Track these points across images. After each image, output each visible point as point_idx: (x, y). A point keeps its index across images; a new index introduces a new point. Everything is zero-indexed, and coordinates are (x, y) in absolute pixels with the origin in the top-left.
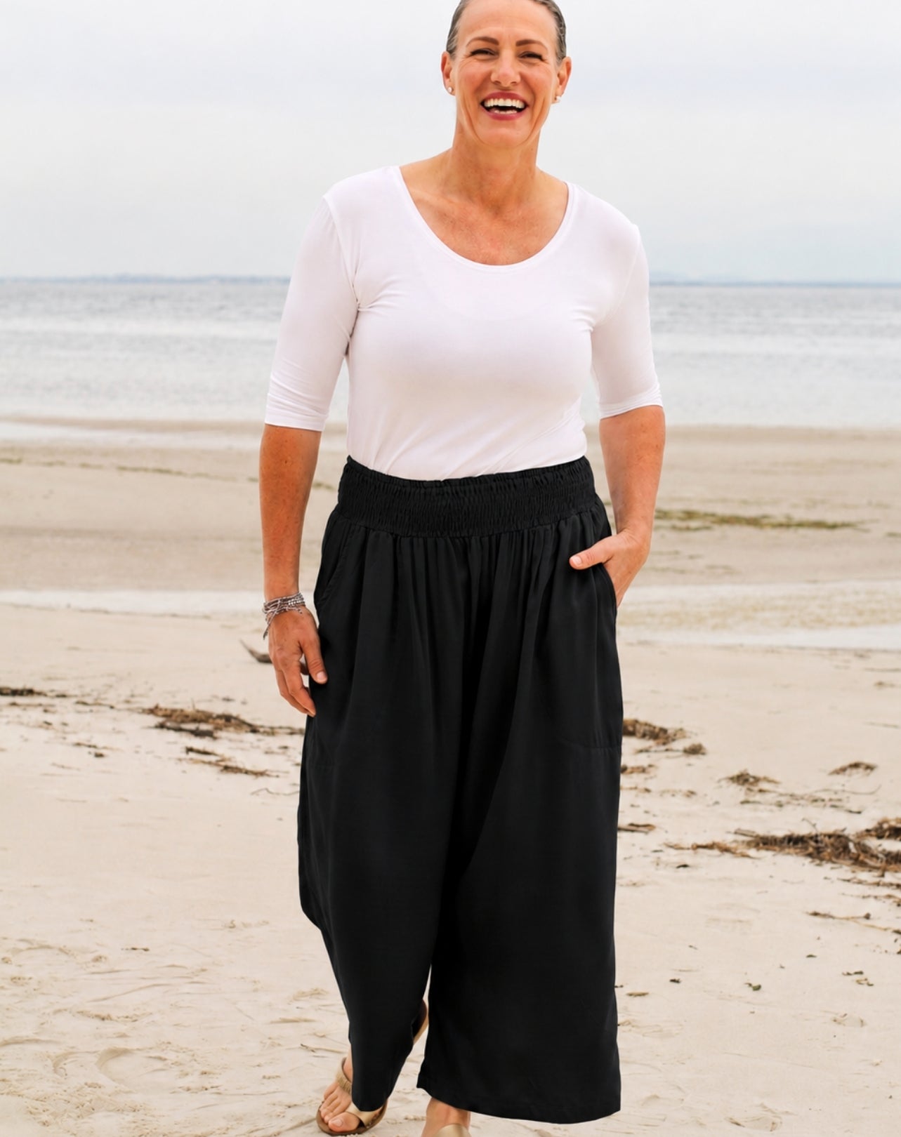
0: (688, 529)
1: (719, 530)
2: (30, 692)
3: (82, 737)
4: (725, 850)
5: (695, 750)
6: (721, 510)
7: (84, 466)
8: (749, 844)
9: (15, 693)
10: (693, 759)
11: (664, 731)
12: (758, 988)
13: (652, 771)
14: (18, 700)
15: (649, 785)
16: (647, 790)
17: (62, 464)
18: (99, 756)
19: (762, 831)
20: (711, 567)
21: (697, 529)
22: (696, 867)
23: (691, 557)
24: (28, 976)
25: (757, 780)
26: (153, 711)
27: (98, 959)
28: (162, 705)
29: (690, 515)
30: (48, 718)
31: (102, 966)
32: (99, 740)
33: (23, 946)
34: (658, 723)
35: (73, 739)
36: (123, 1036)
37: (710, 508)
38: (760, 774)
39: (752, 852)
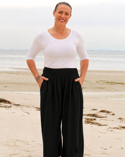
0: (112, 84)
1: (116, 85)
2: (19, 105)
3: (26, 111)
4: (118, 128)
5: (113, 114)
6: (116, 82)
7: (28, 75)
8: (121, 128)
9: (17, 105)
10: (113, 116)
11: (109, 112)
12: (123, 148)
13: (107, 117)
14: (17, 106)
15: (107, 119)
16: (107, 120)
17: (25, 75)
18: (29, 114)
19: (123, 126)
20: (115, 90)
21: (113, 84)
22: (113, 131)
23: (112, 88)
24: (17, 145)
25: (122, 119)
26: (36, 108)
27: (27, 143)
28: (38, 107)
29: (112, 82)
30: (22, 108)
31: (28, 144)
32: (29, 112)
33: (16, 140)
34: (108, 110)
35: (25, 111)
36: (30, 154)
37: (115, 82)
38: (122, 118)
39: (121, 129)
